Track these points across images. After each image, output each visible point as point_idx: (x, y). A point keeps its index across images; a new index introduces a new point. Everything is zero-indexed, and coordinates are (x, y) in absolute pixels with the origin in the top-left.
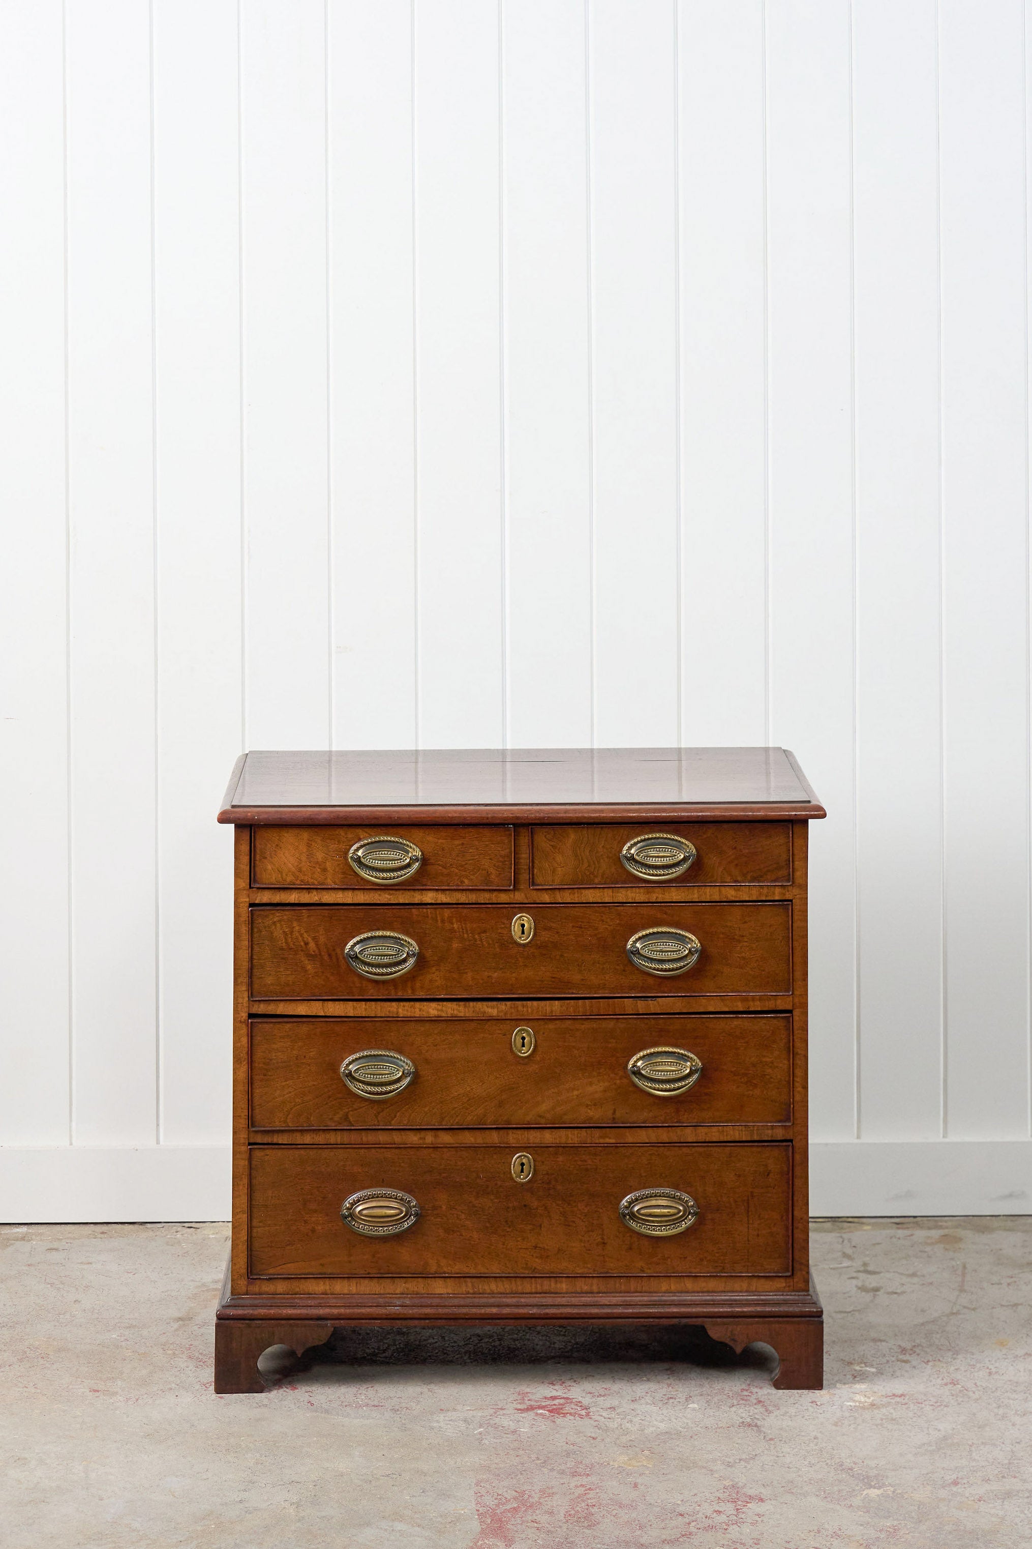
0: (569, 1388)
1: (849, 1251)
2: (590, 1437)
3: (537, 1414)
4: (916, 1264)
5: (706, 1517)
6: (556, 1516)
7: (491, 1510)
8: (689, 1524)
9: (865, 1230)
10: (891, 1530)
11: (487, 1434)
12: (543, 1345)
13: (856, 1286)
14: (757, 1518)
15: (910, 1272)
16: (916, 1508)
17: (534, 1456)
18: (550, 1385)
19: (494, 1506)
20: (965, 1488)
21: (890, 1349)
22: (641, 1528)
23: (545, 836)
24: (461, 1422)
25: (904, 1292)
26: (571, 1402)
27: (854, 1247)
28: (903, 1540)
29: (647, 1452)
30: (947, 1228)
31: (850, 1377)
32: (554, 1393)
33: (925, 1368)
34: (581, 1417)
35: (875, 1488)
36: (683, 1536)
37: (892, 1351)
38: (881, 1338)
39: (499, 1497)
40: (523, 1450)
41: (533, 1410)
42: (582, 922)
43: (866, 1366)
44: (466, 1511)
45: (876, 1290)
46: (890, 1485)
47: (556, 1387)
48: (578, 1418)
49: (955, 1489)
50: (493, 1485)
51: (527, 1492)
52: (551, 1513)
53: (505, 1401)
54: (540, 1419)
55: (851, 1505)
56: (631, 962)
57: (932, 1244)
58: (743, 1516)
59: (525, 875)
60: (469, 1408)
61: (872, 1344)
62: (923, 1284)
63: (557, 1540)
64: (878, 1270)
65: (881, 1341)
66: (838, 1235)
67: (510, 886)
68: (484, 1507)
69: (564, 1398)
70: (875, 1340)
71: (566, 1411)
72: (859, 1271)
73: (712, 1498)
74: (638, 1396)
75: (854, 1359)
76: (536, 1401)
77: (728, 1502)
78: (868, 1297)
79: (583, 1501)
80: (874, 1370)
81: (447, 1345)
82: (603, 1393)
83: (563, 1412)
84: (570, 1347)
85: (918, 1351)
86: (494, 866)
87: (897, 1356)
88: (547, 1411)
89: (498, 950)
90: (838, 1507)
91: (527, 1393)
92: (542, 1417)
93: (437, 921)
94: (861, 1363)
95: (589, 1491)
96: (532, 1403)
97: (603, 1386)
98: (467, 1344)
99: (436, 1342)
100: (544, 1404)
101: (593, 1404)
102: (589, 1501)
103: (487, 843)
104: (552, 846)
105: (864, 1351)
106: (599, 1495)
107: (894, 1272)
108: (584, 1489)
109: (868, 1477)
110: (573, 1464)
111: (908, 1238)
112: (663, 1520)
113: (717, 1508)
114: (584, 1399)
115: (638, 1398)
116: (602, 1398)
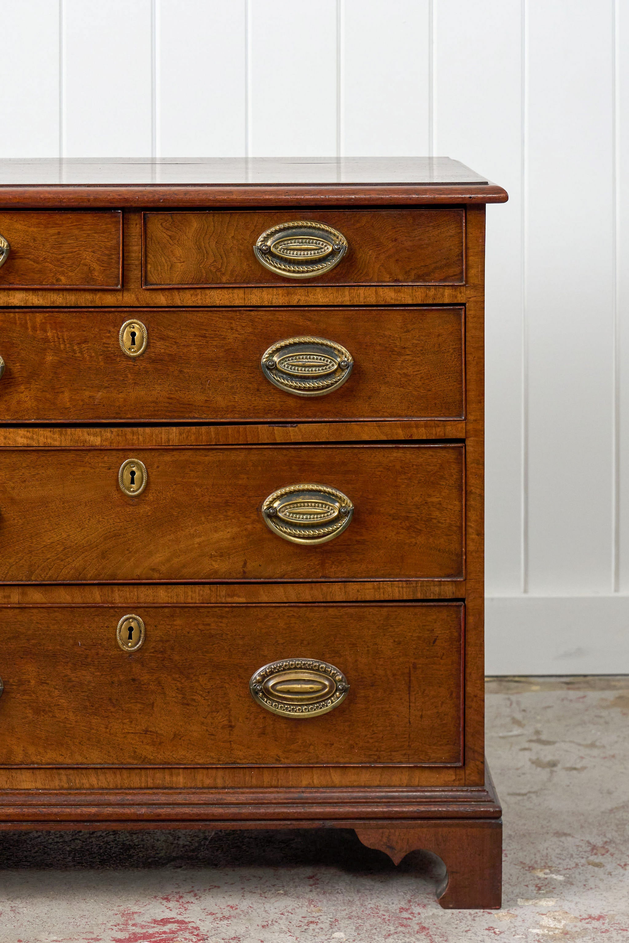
0: (186, 906)
1: (519, 716)
4: (593, 731)
9: (533, 691)
12: (165, 841)
13: (530, 760)
15: (589, 742)
18: (164, 902)
21: (578, 846)
23: (161, 224)
25: (584, 768)
26: (187, 928)
27: (524, 711)
30: (621, 688)
31: (534, 888)
32: (168, 914)
33: (623, 875)
37: (580, 849)
38: (565, 831)
41: (136, 940)
42: (206, 330)
43: (551, 872)
45: (553, 764)
47: (171, 904)
53: (103, 927)
56: (268, 382)
57: (607, 707)
59: (136, 272)
61: (555, 839)
62: (605, 758)
64: (552, 739)
65: (565, 835)
66: (507, 696)
67: (117, 286)
69: (178, 922)
70: (559, 834)
72: (531, 741)
74: (271, 919)
75: (536, 862)
76: (142, 927)
78: (544, 774)
80: (560, 878)
81: (50, 841)
82: (227, 914)
84: (197, 844)
85: (612, 850)
86: (98, 260)
87: (588, 857)
89: (102, 363)
91: (133, 913)
93: (27, 328)
94: (545, 867)
96: (138, 930)
97: (229, 903)
98: (73, 840)
99: (39, 836)
100: (151, 931)
101: (213, 932)
103: (89, 232)
104: (170, 237)
105: (547, 849)
107: (571, 742)
111: (581, 700)
114: (202, 924)
115: (270, 922)
116: (226, 922)
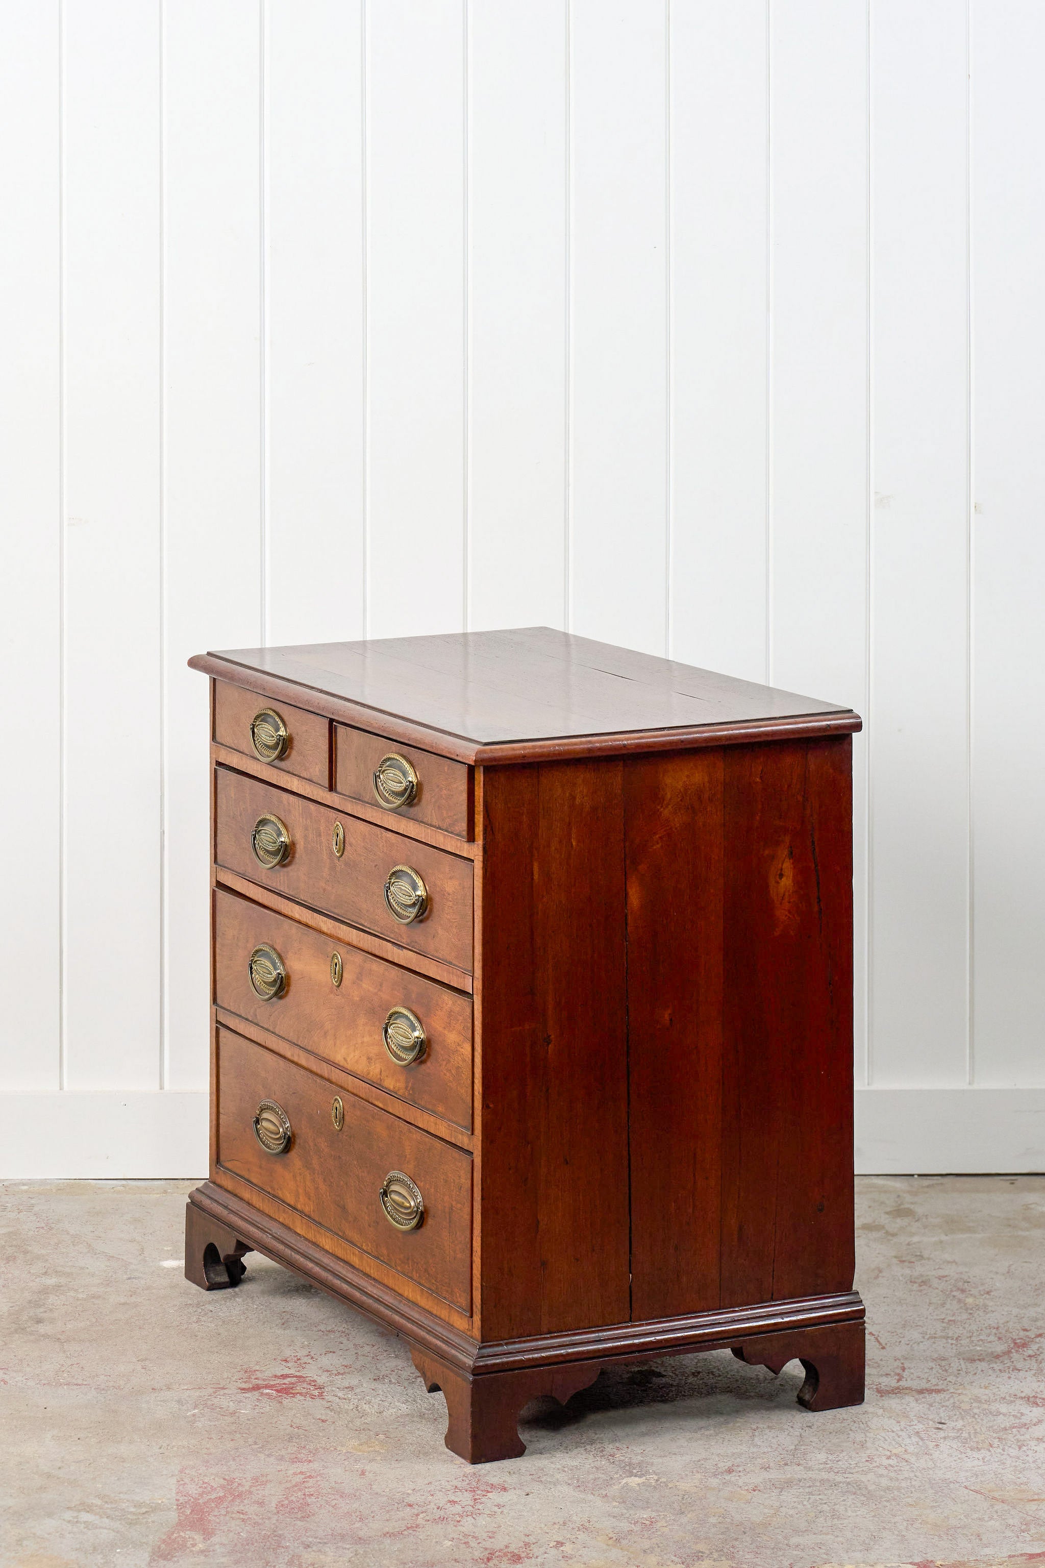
0: (304, 1365)
2: (319, 1419)
3: (262, 1394)
5: (438, 1508)
6: (266, 1506)
7: (192, 1500)
8: (417, 1515)
10: (647, 1522)
11: (201, 1416)
14: (496, 1509)
16: (680, 1498)
17: (250, 1441)
18: (283, 1363)
19: (197, 1496)
20: (739, 1476)
22: (361, 1520)
24: (174, 1403)
26: (304, 1381)
28: (659, 1533)
29: (382, 1437)
32: (286, 1371)
34: (313, 1397)
35: (636, 1476)
36: (408, 1528)
39: (205, 1485)
40: (240, 1433)
41: (259, 1389)
44: (164, 1500)
46: (655, 1473)
47: (290, 1365)
48: (308, 1398)
49: (728, 1477)
50: (200, 1472)
51: (237, 1480)
52: (261, 1504)
53: (228, 1380)
54: (265, 1399)
55: (606, 1495)
58: (480, 1507)
60: (186, 1387)
63: (264, 1532)
68: (185, 1496)
69: (296, 1376)
71: (297, 1391)
73: (449, 1487)
74: (382, 1374)
76: (264, 1380)
77: (466, 1491)
79: (300, 1490)
82: (342, 1371)
83: (293, 1392)
88: (275, 1390)
90: (591, 1497)
91: (255, 1371)
92: (268, 1397)
95: (308, 1479)
96: (260, 1382)
100: (272, 1383)
101: (329, 1383)
102: (306, 1490)
106: (319, 1483)
108: (303, 1476)
109: (630, 1464)
110: (295, 1449)
112: (388, 1511)
113: (453, 1498)
114: (319, 1378)
115: (381, 1377)
116: (341, 1376)
